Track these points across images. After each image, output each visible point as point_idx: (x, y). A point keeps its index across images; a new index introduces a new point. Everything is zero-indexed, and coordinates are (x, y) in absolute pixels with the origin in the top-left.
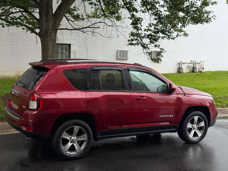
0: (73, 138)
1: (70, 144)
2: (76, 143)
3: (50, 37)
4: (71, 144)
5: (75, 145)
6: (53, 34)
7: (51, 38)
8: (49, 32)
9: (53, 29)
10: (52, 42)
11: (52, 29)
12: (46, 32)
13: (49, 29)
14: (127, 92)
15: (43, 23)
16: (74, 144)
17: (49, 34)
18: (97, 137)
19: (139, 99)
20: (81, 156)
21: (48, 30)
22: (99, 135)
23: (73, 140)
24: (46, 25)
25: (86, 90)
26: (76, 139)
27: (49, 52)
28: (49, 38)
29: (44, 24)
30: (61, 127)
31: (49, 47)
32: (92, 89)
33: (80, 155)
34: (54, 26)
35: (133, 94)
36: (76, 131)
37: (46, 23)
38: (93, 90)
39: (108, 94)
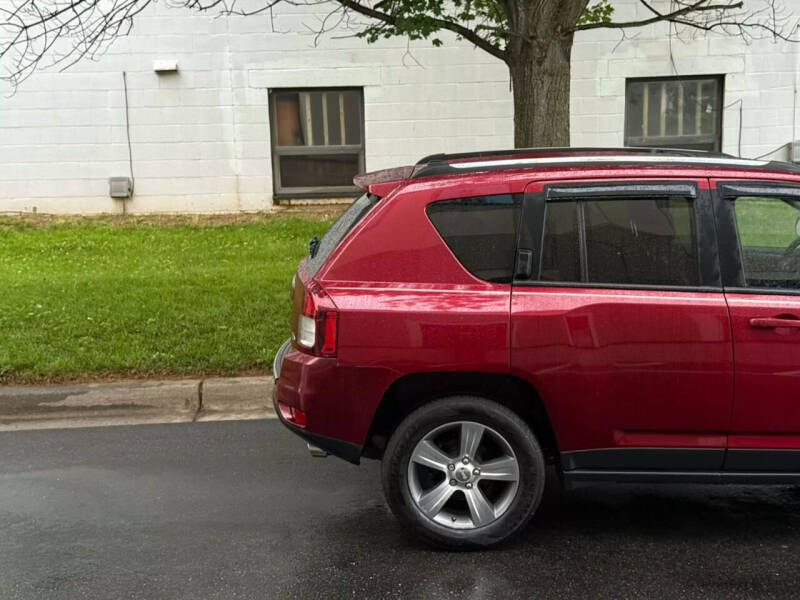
0: (459, 466)
1: (447, 490)
2: (475, 487)
3: (540, 63)
4: (455, 489)
5: (468, 493)
6: (555, 50)
7: (547, 64)
8: (535, 43)
9: (555, 29)
10: (546, 79)
11: (549, 32)
12: (526, 45)
13: (538, 32)
14: (707, 292)
15: (517, 10)
16: (465, 491)
17: (538, 50)
18: (565, 472)
19: (770, 328)
20: (494, 541)
21: (532, 38)
22: (573, 467)
23: (459, 475)
24: (527, 16)
25: (515, 282)
26: (474, 473)
27: (538, 119)
28: (536, 68)
29: (522, 15)
30: (411, 420)
31: (536, 102)
32: (542, 279)
33: (491, 536)
34: (556, 17)
35: (735, 301)
36: (470, 443)
37: (527, 10)
38: (548, 280)
39: (612, 301)
